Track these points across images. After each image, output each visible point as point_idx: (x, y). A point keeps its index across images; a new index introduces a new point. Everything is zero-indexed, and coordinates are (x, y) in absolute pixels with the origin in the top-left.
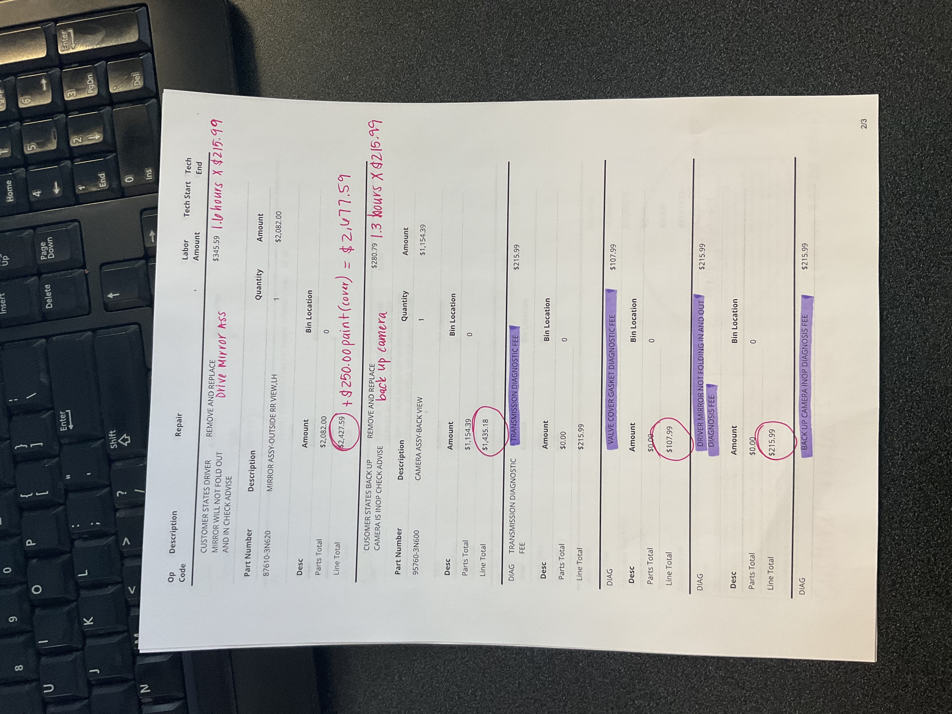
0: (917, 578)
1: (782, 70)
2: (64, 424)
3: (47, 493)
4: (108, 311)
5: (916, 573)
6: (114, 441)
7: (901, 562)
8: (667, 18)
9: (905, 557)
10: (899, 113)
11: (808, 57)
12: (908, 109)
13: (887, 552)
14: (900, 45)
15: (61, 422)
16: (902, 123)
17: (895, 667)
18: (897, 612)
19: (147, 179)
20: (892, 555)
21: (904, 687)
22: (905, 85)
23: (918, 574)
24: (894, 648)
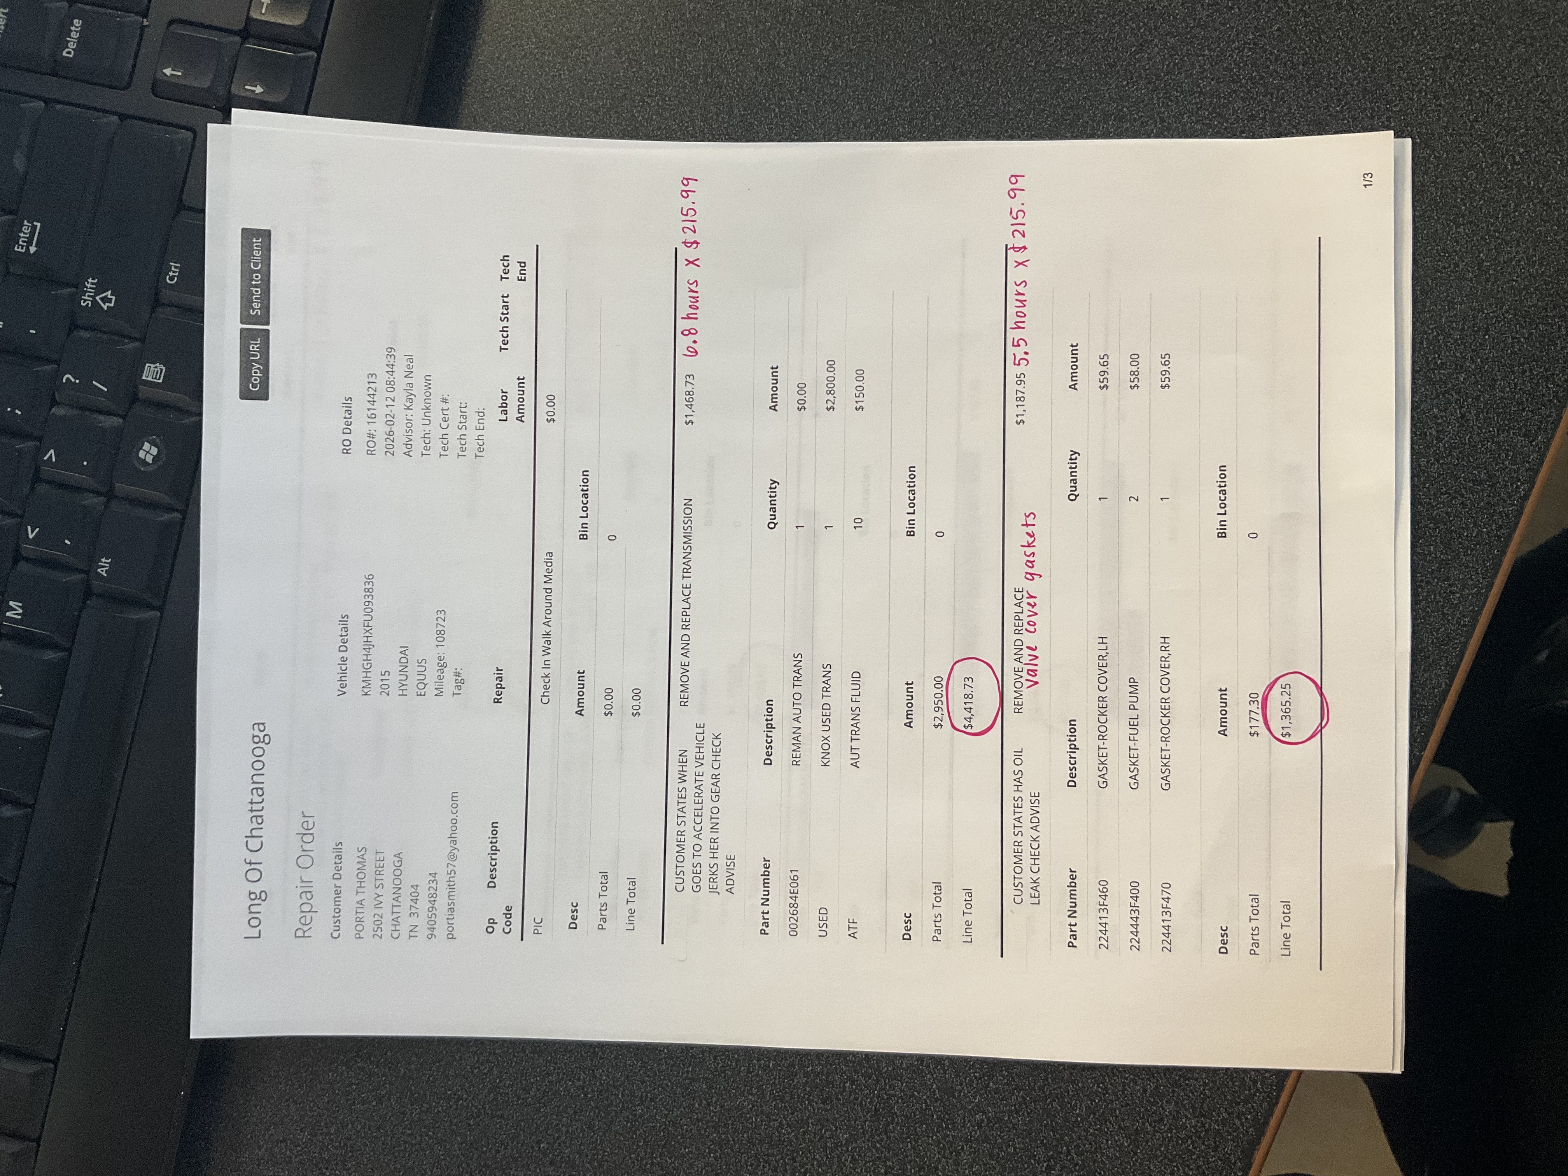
2: (23, 241)
4: (155, 94)
6: (89, 296)
14: (1522, 136)
15: (20, 237)
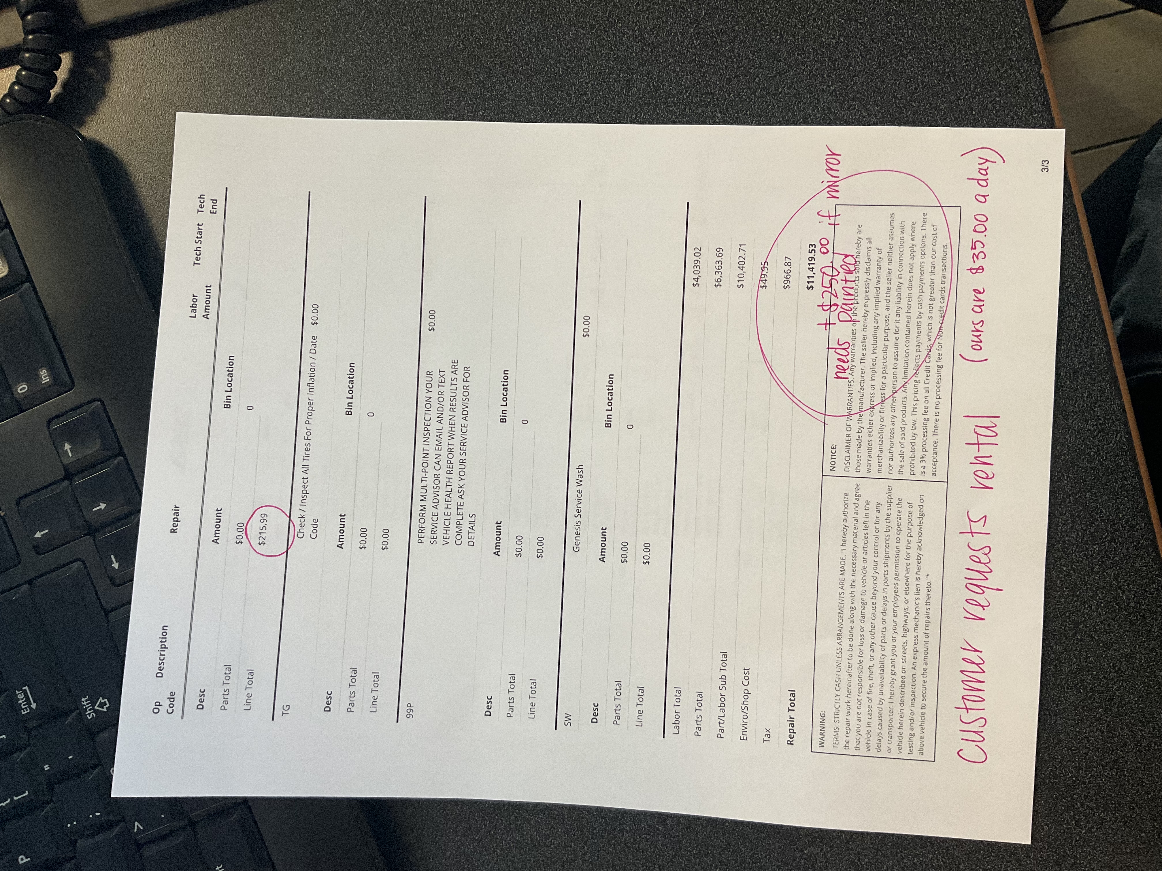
0: (1102, 610)
1: (771, 41)
2: (24, 705)
3: (27, 793)
4: (40, 554)
5: (1098, 605)
6: (90, 710)
7: (1077, 596)
8: (617, 16)
9: (1081, 588)
10: (927, 53)
11: (799, 16)
12: (936, 46)
13: (1058, 589)
15: (20, 704)
16: (934, 64)
17: (1105, 725)
18: (1090, 657)
19: (43, 382)
20: (1064, 591)
21: (1122, 747)
22: (925, 19)
23: (1102, 605)
24: (1097, 703)
